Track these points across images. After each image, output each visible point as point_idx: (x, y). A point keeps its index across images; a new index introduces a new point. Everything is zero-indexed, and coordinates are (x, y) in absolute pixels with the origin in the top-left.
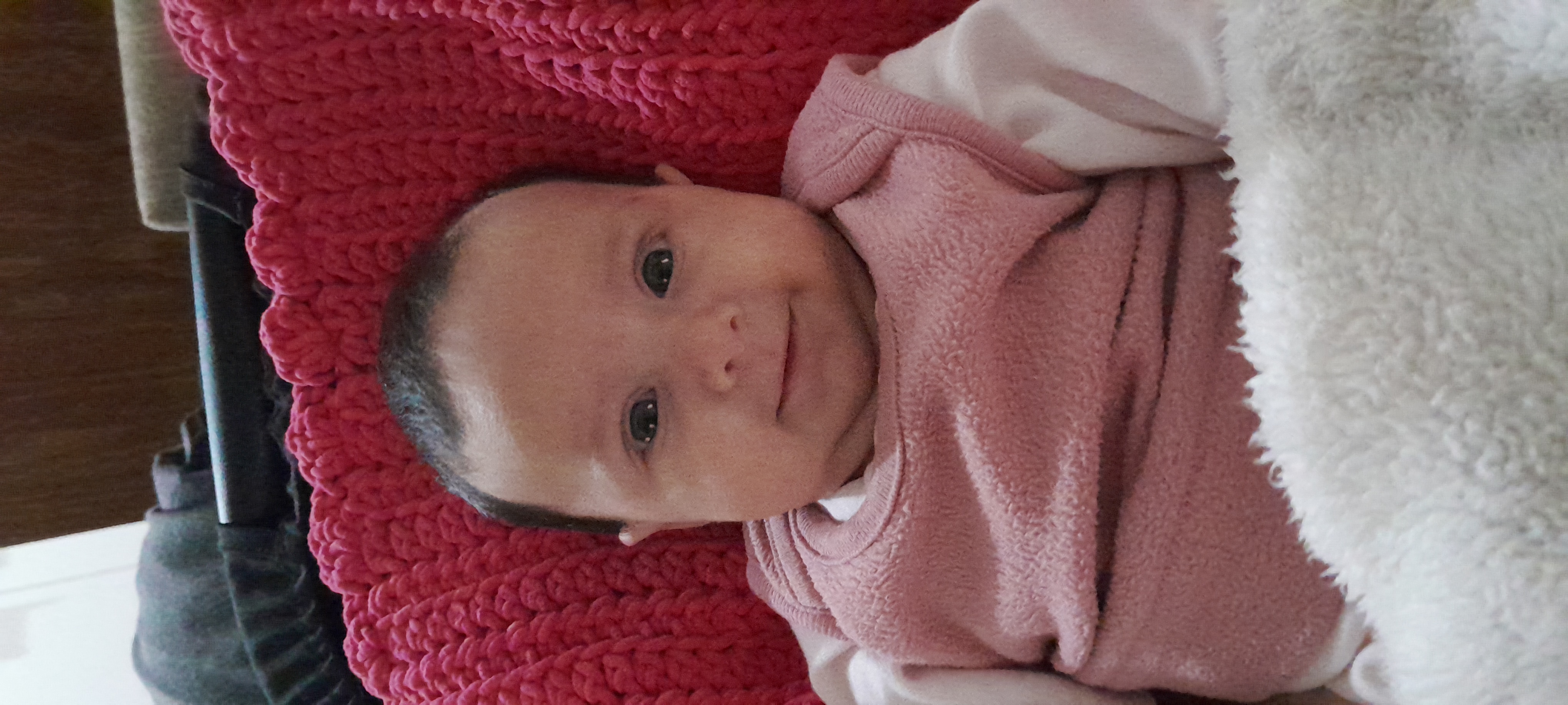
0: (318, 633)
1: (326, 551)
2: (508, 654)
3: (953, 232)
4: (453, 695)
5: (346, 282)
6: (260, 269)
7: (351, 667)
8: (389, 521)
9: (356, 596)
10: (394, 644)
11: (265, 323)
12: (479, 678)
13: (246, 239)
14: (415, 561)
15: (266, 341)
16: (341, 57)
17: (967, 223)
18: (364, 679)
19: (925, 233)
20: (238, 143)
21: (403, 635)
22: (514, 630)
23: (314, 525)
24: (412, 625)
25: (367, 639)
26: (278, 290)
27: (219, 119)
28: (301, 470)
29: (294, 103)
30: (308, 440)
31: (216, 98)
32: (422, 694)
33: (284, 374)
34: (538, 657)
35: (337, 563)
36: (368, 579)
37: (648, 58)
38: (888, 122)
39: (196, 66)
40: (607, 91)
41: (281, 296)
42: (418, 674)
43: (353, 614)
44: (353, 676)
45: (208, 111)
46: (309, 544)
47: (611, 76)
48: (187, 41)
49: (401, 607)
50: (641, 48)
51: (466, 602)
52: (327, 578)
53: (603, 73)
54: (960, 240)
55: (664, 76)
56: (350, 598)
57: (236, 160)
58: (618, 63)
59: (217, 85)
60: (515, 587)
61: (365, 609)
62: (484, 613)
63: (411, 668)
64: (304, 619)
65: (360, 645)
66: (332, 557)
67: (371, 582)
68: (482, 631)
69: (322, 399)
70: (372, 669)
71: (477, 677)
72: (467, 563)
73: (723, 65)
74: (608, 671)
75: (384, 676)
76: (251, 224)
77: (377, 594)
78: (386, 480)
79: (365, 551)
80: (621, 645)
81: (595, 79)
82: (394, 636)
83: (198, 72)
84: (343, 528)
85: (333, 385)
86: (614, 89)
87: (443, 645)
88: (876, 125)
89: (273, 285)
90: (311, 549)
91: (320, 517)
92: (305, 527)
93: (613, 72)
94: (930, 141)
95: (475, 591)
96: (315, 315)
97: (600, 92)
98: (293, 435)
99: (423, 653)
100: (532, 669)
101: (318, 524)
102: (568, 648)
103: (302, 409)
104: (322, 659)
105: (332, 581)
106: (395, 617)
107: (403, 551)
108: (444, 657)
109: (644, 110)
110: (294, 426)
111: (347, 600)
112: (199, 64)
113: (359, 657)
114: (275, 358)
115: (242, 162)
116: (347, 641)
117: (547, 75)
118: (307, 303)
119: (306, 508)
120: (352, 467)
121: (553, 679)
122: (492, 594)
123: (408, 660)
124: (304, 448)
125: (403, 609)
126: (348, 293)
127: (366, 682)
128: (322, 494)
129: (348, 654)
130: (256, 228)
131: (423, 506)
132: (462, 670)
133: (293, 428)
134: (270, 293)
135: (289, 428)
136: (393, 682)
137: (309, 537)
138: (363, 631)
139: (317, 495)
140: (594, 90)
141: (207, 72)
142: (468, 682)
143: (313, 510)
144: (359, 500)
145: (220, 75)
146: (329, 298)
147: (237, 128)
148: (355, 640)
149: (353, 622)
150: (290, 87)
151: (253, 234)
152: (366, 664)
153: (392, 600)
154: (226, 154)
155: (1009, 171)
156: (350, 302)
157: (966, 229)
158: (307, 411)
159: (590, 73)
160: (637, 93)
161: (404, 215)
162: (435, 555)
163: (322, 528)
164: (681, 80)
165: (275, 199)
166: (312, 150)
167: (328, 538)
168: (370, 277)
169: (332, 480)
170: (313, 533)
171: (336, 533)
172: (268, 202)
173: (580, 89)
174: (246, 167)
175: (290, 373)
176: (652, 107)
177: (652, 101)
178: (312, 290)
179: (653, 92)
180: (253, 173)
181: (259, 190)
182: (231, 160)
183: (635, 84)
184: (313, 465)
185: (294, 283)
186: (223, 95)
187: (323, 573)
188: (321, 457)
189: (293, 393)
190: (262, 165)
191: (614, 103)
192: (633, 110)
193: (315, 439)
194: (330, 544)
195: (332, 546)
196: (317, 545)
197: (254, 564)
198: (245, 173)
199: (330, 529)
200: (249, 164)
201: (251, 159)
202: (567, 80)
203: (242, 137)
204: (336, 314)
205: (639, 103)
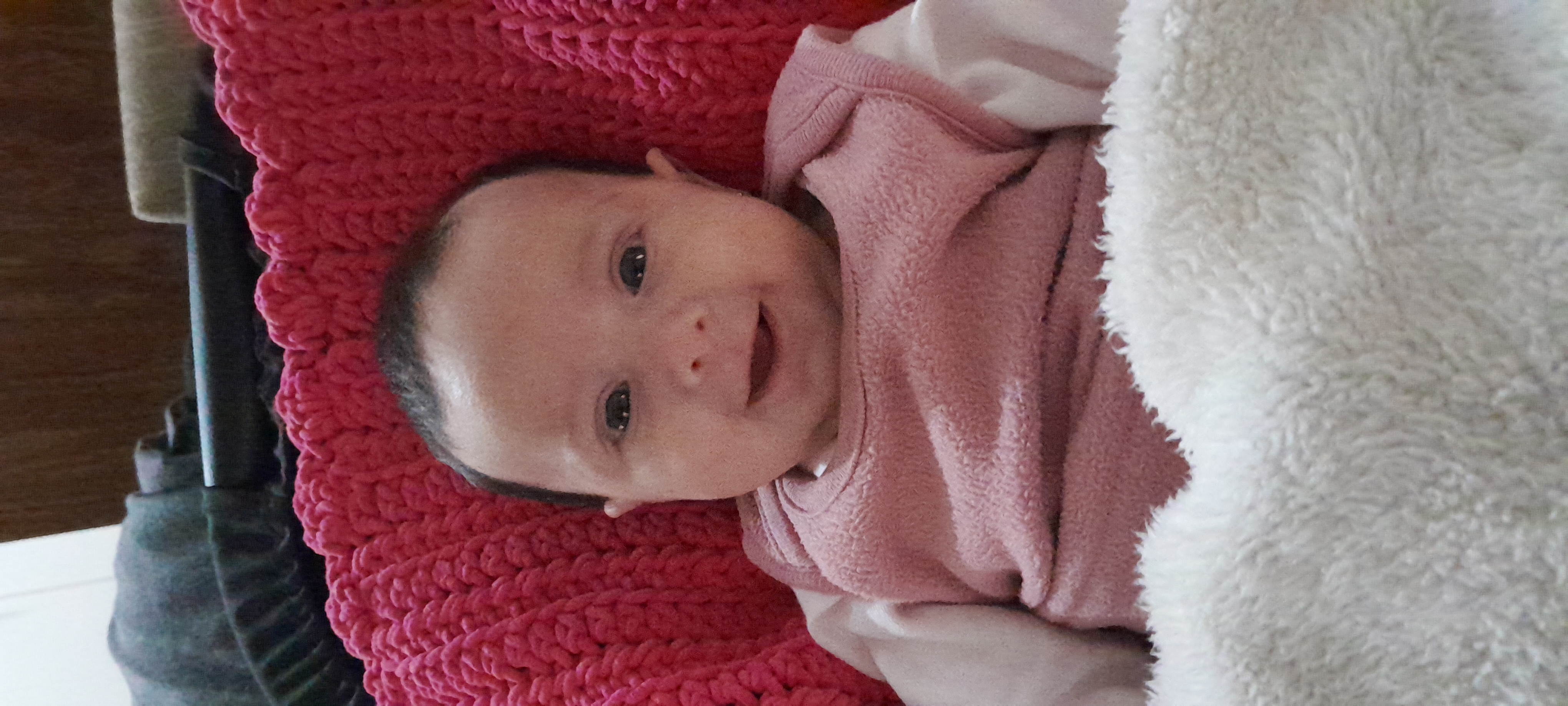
0: (300, 594)
1: (312, 512)
2: (493, 609)
4: (436, 650)
5: (342, 250)
6: (259, 234)
7: (333, 627)
8: (377, 482)
9: (340, 557)
10: (378, 602)
11: (261, 287)
12: (464, 632)
13: (246, 204)
14: (402, 521)
15: (261, 304)
16: (346, 28)
18: (345, 640)
20: (242, 111)
21: (386, 592)
22: (499, 585)
23: (300, 488)
24: (396, 583)
25: (350, 600)
26: (275, 254)
27: (225, 86)
28: (290, 434)
29: (298, 72)
30: (297, 402)
31: (223, 65)
32: (405, 650)
33: (277, 337)
34: (522, 610)
35: (322, 526)
36: (353, 540)
37: (643, 30)
38: (850, 80)
39: (203, 35)
40: (602, 63)
41: (278, 261)
42: (401, 630)
43: (335, 575)
44: (336, 637)
45: (213, 80)
46: (295, 506)
47: (607, 48)
48: (197, 11)
49: (386, 566)
50: (637, 19)
51: (451, 560)
52: (310, 541)
53: (599, 45)
55: (659, 46)
56: (334, 559)
57: (240, 127)
58: (615, 35)
59: (225, 53)
60: (501, 543)
61: (349, 571)
62: (470, 569)
63: (393, 626)
64: (286, 581)
65: (343, 606)
66: (317, 519)
67: (355, 543)
68: (467, 588)
69: (312, 365)
70: (355, 627)
71: (461, 631)
72: (453, 522)
73: (716, 36)
74: (590, 622)
75: (366, 635)
76: (250, 190)
77: (360, 556)
78: (373, 442)
79: (351, 515)
80: (604, 596)
81: (591, 50)
82: (378, 595)
83: (205, 40)
84: (330, 489)
85: (324, 350)
86: (609, 61)
87: (428, 602)
88: (839, 83)
89: (270, 250)
90: (296, 512)
91: (307, 479)
92: (290, 491)
93: (610, 41)
94: (888, 98)
95: (461, 549)
96: (310, 280)
97: (595, 64)
98: (282, 398)
99: (405, 611)
100: (514, 623)
101: (304, 487)
102: (551, 600)
103: (292, 373)
104: (304, 619)
105: (316, 543)
106: (379, 577)
107: (388, 511)
108: (428, 614)
109: (638, 80)
110: (284, 389)
111: (330, 562)
112: (208, 34)
113: (342, 617)
114: (269, 320)
115: (244, 129)
116: (329, 602)
117: (544, 48)
118: (302, 269)
119: (292, 471)
120: (340, 431)
121: (538, 630)
122: (478, 552)
123: (391, 618)
124: (294, 411)
125: (388, 569)
126: (342, 260)
127: (348, 643)
128: (310, 458)
129: (330, 615)
130: (256, 193)
131: (411, 469)
132: (446, 626)
133: (283, 392)
134: (265, 258)
135: (279, 391)
136: (376, 640)
137: (294, 500)
138: (346, 592)
139: (304, 458)
140: (589, 61)
141: (215, 41)
142: (451, 637)
143: (299, 473)
144: (346, 464)
145: (227, 44)
146: (323, 264)
147: (242, 95)
148: (338, 601)
149: (336, 583)
150: (297, 58)
151: (252, 200)
152: (349, 624)
153: (377, 559)
154: (229, 121)
156: (345, 269)
158: (297, 375)
159: (587, 46)
160: (632, 64)
161: (401, 185)
162: (421, 516)
163: (308, 489)
164: (675, 51)
165: (276, 166)
166: (314, 120)
167: (313, 499)
168: (365, 244)
169: (319, 442)
170: (299, 495)
171: (322, 493)
172: (269, 169)
173: (577, 62)
174: (249, 134)
175: (283, 337)
176: (646, 78)
177: (646, 72)
178: (309, 256)
179: (648, 63)
180: (256, 140)
181: (261, 158)
182: (234, 126)
183: (630, 55)
184: (301, 427)
185: (291, 248)
186: (231, 64)
187: (307, 535)
188: (310, 420)
189: (285, 357)
190: (264, 131)
191: (610, 74)
192: (628, 81)
193: (306, 401)
194: (315, 505)
195: (317, 508)
196: (302, 508)
197: (238, 526)
198: (247, 140)
199: (316, 492)
200: (252, 131)
201: (255, 126)
202: (565, 53)
203: (248, 104)
204: (330, 280)
205: (633, 74)
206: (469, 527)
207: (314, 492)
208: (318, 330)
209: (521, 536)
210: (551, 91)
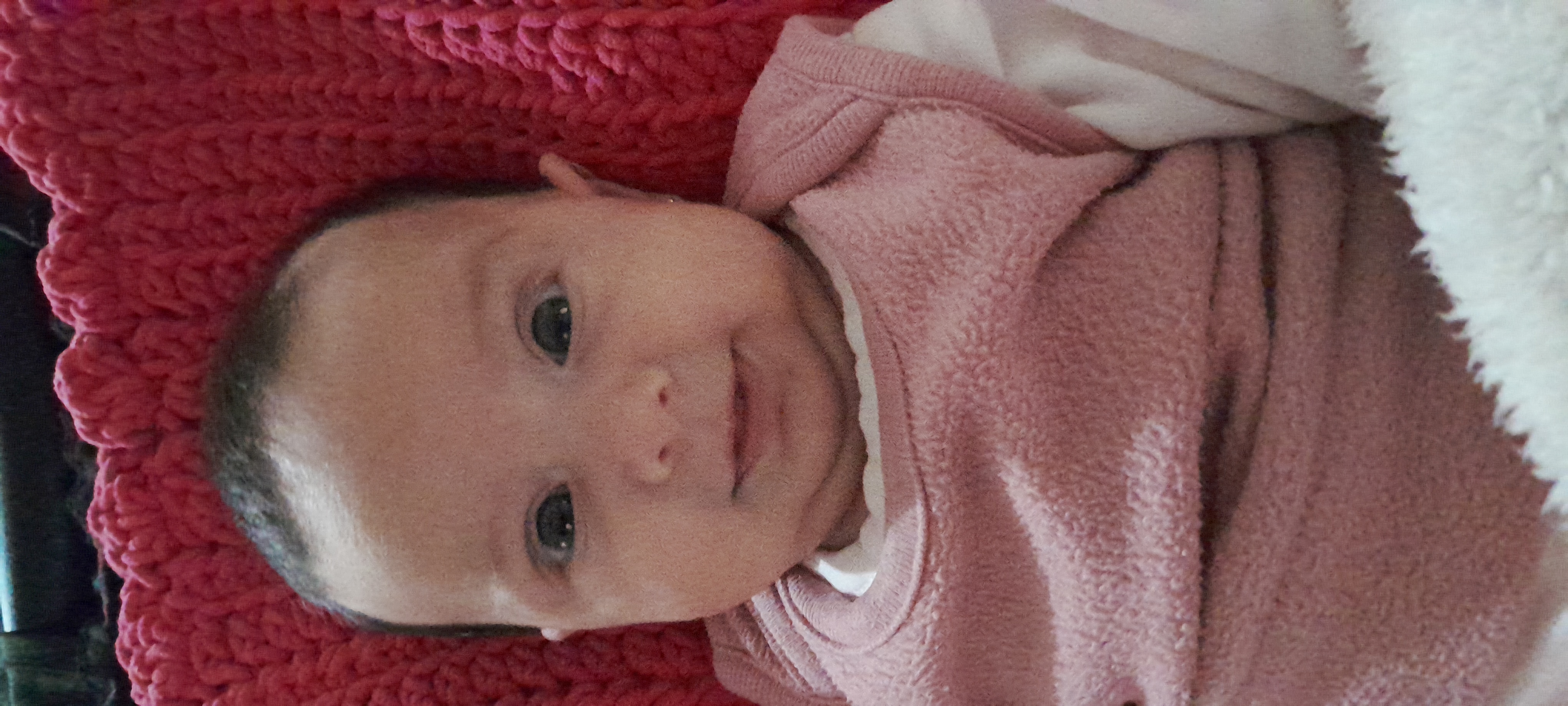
1: (140, 660)
3: (971, 209)
5: (171, 315)
6: (56, 298)
8: (228, 615)
11: (62, 369)
13: (38, 261)
14: (263, 665)
15: (63, 394)
16: (168, 25)
17: (988, 196)
19: (934, 214)
20: (28, 136)
23: (124, 628)
26: (80, 325)
28: (108, 558)
29: (104, 85)
30: (117, 516)
33: (86, 434)
36: (198, 695)
37: (563, 12)
38: (875, 87)
40: (510, 58)
41: (83, 335)
46: (118, 653)
47: (517, 39)
52: (140, 697)
53: (506, 35)
54: (981, 219)
55: (584, 34)
57: (28, 159)
58: (526, 20)
60: (395, 688)
66: (148, 667)
69: (137, 467)
72: (330, 662)
73: (660, 19)
76: (44, 241)
79: (196, 660)
81: (495, 43)
84: (165, 628)
85: (152, 447)
86: (519, 55)
88: (859, 93)
89: (73, 319)
90: (120, 659)
91: (134, 616)
92: (113, 632)
93: (520, 32)
94: (932, 108)
96: (129, 357)
97: (501, 60)
98: (97, 513)
101: (130, 626)
103: (109, 479)
107: (245, 652)
109: (558, 79)
110: (99, 500)
114: (74, 412)
115: (34, 161)
117: (433, 43)
118: (119, 342)
119: (115, 604)
120: (175, 550)
124: (114, 528)
126: (173, 329)
128: (136, 586)
130: (51, 244)
133: (97, 503)
134: (69, 330)
135: (92, 504)
137: (117, 644)
139: (130, 589)
140: (494, 59)
143: (123, 607)
144: (187, 592)
146: (147, 335)
147: (25, 114)
151: (47, 255)
154: (14, 152)
155: (1035, 136)
157: (986, 204)
158: (117, 480)
159: (490, 37)
160: (550, 59)
161: (246, 227)
162: (289, 658)
163: (135, 630)
164: (607, 39)
165: (78, 210)
166: (126, 147)
167: (143, 643)
168: (203, 307)
169: (150, 568)
170: (124, 638)
171: (155, 635)
172: (68, 214)
173: (477, 60)
174: (40, 167)
175: (95, 433)
176: (569, 76)
177: (569, 68)
178: (126, 325)
179: (571, 57)
180: (50, 175)
181: (58, 198)
182: (20, 159)
183: (546, 43)
184: (124, 548)
185: (101, 316)
186: (11, 75)
187: (135, 689)
188: (136, 538)
189: (99, 457)
190: (60, 163)
191: (519, 73)
192: (544, 81)
193: (128, 515)
194: (145, 650)
195: (148, 654)
196: (128, 654)
197: (45, 682)
198: (38, 175)
199: (146, 632)
200: (44, 162)
201: (46, 155)
202: (458, 47)
203: (35, 128)
204: (156, 355)
205: (552, 71)
206: (351, 667)
207: (144, 632)
208: (142, 424)
209: (420, 677)
210: (444, 99)
